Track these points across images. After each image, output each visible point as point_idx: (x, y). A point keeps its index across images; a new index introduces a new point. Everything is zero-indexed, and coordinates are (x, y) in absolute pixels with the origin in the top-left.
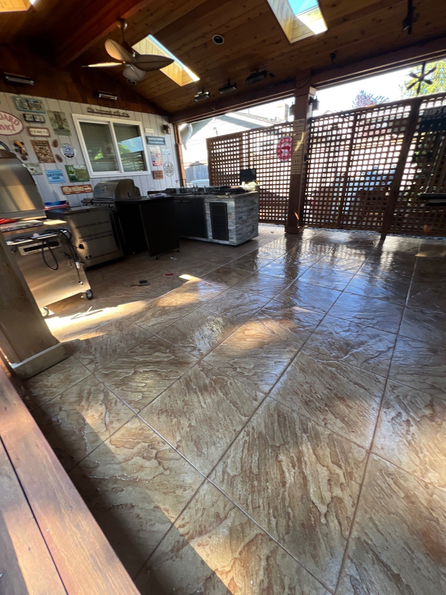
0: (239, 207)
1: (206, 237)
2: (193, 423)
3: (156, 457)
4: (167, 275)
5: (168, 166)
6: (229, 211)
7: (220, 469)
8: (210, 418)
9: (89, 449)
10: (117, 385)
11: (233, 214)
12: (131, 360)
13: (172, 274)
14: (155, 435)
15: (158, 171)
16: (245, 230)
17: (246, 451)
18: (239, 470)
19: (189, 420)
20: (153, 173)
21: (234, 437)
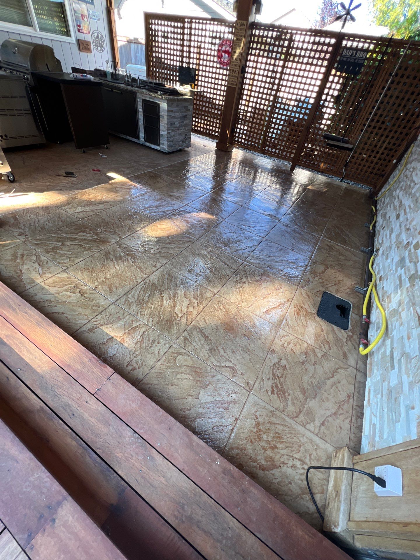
0: (172, 111)
1: (138, 138)
2: (108, 276)
3: (80, 292)
4: (94, 170)
5: (98, 36)
6: (162, 113)
7: (124, 299)
8: (121, 274)
9: (28, 287)
10: (47, 251)
11: (165, 117)
12: (59, 236)
13: (99, 171)
14: (79, 281)
15: (85, 41)
16: (177, 138)
17: (142, 291)
18: (136, 299)
19: (105, 275)
20: (78, 41)
21: (136, 284)
